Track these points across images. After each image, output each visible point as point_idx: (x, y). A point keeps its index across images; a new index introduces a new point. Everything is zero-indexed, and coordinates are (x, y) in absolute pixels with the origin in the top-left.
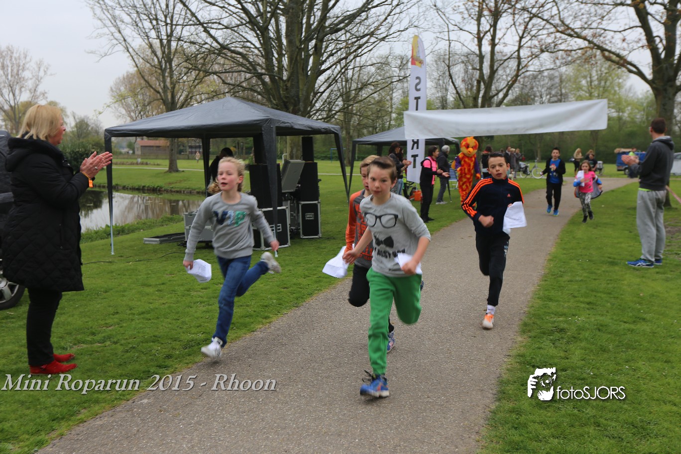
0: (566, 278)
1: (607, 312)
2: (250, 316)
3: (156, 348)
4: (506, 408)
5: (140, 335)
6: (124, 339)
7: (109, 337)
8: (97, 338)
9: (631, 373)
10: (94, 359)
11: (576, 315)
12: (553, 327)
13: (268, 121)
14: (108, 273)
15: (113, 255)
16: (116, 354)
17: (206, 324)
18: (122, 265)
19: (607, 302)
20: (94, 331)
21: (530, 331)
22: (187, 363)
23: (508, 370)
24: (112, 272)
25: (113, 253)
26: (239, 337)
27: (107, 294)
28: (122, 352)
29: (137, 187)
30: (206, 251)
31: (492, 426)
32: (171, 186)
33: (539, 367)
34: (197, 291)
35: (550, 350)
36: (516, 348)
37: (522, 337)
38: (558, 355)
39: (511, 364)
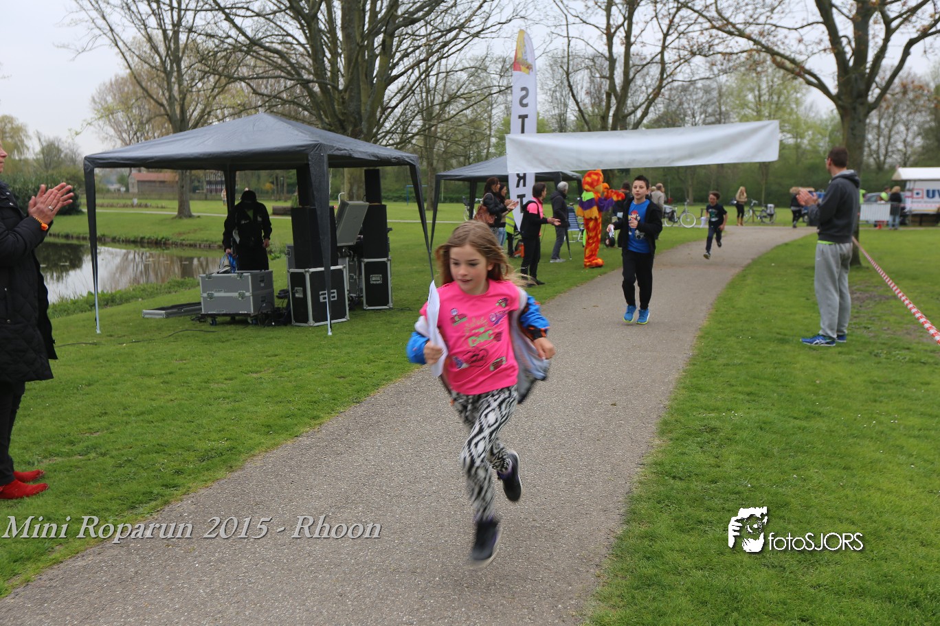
0: (721, 361)
1: (773, 405)
2: (294, 415)
3: (161, 460)
4: (637, 532)
5: (139, 443)
6: (116, 449)
7: (94, 447)
8: (79, 447)
9: (801, 484)
10: (73, 477)
11: (732, 410)
12: (702, 426)
13: (316, 147)
14: (92, 359)
15: (99, 334)
16: (104, 469)
17: (231, 428)
18: (112, 348)
19: (774, 391)
20: (72, 439)
21: (671, 431)
22: (205, 481)
23: (641, 483)
24: (98, 358)
25: (98, 332)
26: (277, 445)
27: (92, 387)
28: (113, 466)
29: (132, 239)
30: (231, 328)
31: (617, 556)
32: (182, 238)
33: (681, 479)
34: (218, 383)
35: (697, 456)
36: (653, 454)
37: (660, 440)
38: (707, 462)
39: (645, 475)
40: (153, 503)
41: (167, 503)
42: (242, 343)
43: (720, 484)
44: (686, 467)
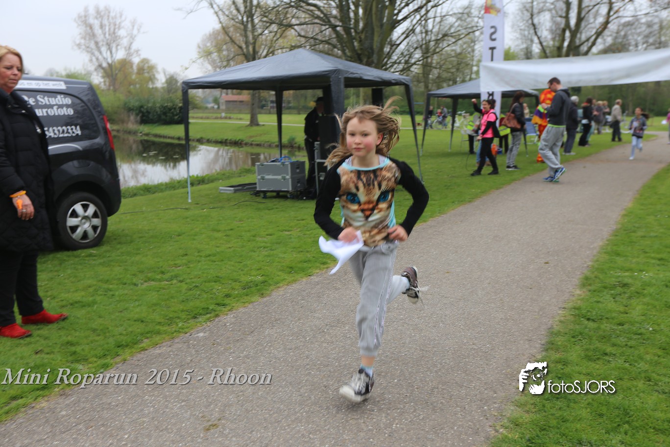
0: (640, 233)
2: (309, 261)
3: (216, 287)
5: (205, 275)
6: (190, 279)
7: (176, 276)
8: (167, 276)
10: (161, 295)
11: (644, 271)
12: (616, 282)
13: (336, 71)
14: (184, 218)
15: (190, 203)
16: (180, 291)
17: (266, 268)
18: (197, 212)
20: (163, 270)
21: (590, 285)
22: (244, 303)
23: (561, 322)
24: (187, 218)
25: (190, 201)
26: (296, 281)
27: (179, 237)
28: (186, 290)
29: (220, 140)
30: (276, 201)
32: (252, 140)
33: (593, 320)
34: (262, 237)
35: (609, 304)
36: (573, 301)
37: (581, 291)
38: (617, 309)
39: (565, 316)
40: (208, 316)
41: (217, 316)
42: (282, 211)
43: (626, 327)
44: (599, 312)
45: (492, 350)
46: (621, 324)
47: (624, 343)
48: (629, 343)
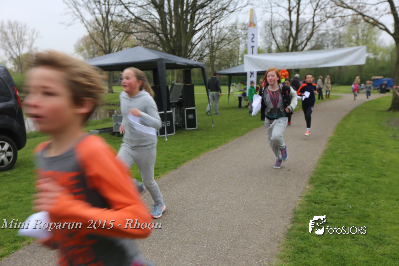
0: (339, 151)
1: (363, 171)
4: (297, 227)
9: (376, 207)
11: (343, 173)
12: (329, 180)
13: (161, 60)
19: (363, 165)
21: (314, 182)
23: (300, 205)
31: (288, 238)
32: (109, 101)
33: (318, 203)
35: (326, 193)
36: (306, 192)
37: (309, 186)
38: (331, 196)
39: (302, 202)
43: (337, 206)
44: (321, 198)
45: (261, 224)
46: (334, 205)
47: (337, 216)
48: (340, 216)
